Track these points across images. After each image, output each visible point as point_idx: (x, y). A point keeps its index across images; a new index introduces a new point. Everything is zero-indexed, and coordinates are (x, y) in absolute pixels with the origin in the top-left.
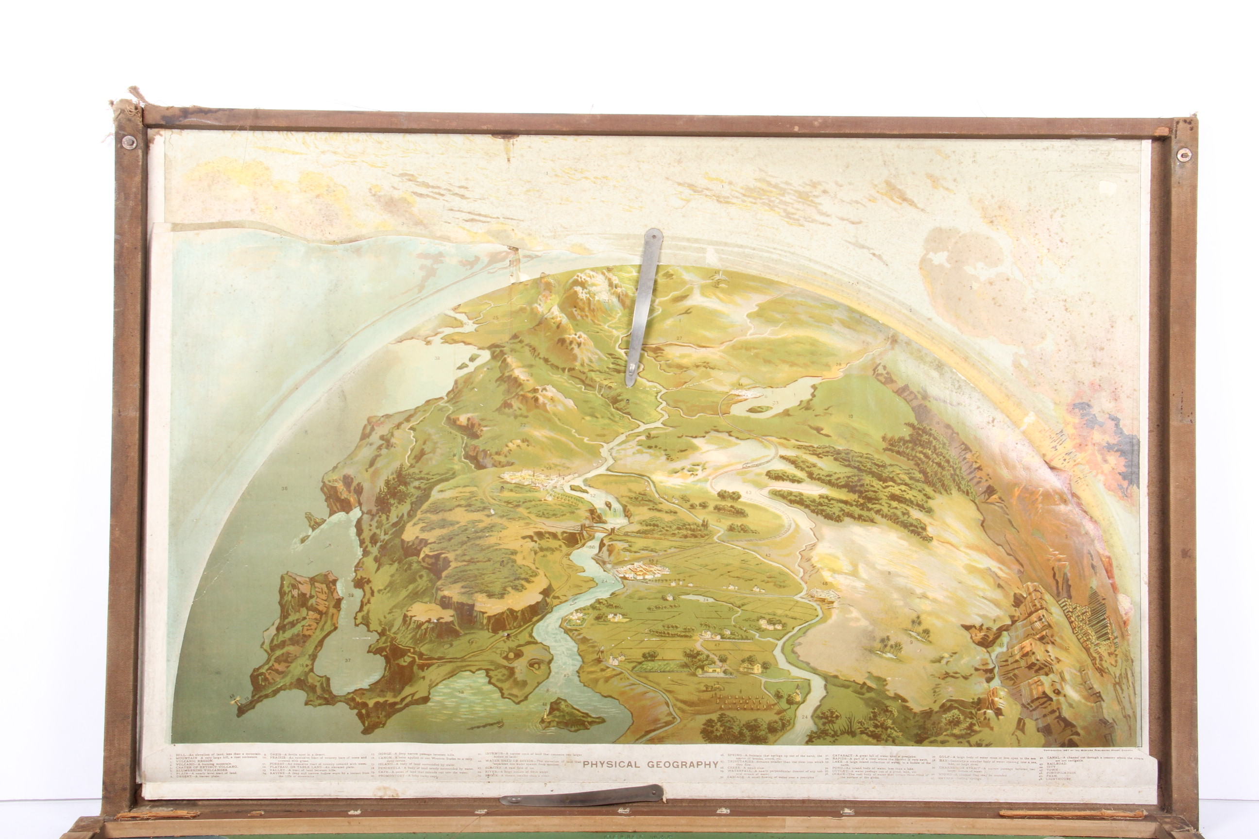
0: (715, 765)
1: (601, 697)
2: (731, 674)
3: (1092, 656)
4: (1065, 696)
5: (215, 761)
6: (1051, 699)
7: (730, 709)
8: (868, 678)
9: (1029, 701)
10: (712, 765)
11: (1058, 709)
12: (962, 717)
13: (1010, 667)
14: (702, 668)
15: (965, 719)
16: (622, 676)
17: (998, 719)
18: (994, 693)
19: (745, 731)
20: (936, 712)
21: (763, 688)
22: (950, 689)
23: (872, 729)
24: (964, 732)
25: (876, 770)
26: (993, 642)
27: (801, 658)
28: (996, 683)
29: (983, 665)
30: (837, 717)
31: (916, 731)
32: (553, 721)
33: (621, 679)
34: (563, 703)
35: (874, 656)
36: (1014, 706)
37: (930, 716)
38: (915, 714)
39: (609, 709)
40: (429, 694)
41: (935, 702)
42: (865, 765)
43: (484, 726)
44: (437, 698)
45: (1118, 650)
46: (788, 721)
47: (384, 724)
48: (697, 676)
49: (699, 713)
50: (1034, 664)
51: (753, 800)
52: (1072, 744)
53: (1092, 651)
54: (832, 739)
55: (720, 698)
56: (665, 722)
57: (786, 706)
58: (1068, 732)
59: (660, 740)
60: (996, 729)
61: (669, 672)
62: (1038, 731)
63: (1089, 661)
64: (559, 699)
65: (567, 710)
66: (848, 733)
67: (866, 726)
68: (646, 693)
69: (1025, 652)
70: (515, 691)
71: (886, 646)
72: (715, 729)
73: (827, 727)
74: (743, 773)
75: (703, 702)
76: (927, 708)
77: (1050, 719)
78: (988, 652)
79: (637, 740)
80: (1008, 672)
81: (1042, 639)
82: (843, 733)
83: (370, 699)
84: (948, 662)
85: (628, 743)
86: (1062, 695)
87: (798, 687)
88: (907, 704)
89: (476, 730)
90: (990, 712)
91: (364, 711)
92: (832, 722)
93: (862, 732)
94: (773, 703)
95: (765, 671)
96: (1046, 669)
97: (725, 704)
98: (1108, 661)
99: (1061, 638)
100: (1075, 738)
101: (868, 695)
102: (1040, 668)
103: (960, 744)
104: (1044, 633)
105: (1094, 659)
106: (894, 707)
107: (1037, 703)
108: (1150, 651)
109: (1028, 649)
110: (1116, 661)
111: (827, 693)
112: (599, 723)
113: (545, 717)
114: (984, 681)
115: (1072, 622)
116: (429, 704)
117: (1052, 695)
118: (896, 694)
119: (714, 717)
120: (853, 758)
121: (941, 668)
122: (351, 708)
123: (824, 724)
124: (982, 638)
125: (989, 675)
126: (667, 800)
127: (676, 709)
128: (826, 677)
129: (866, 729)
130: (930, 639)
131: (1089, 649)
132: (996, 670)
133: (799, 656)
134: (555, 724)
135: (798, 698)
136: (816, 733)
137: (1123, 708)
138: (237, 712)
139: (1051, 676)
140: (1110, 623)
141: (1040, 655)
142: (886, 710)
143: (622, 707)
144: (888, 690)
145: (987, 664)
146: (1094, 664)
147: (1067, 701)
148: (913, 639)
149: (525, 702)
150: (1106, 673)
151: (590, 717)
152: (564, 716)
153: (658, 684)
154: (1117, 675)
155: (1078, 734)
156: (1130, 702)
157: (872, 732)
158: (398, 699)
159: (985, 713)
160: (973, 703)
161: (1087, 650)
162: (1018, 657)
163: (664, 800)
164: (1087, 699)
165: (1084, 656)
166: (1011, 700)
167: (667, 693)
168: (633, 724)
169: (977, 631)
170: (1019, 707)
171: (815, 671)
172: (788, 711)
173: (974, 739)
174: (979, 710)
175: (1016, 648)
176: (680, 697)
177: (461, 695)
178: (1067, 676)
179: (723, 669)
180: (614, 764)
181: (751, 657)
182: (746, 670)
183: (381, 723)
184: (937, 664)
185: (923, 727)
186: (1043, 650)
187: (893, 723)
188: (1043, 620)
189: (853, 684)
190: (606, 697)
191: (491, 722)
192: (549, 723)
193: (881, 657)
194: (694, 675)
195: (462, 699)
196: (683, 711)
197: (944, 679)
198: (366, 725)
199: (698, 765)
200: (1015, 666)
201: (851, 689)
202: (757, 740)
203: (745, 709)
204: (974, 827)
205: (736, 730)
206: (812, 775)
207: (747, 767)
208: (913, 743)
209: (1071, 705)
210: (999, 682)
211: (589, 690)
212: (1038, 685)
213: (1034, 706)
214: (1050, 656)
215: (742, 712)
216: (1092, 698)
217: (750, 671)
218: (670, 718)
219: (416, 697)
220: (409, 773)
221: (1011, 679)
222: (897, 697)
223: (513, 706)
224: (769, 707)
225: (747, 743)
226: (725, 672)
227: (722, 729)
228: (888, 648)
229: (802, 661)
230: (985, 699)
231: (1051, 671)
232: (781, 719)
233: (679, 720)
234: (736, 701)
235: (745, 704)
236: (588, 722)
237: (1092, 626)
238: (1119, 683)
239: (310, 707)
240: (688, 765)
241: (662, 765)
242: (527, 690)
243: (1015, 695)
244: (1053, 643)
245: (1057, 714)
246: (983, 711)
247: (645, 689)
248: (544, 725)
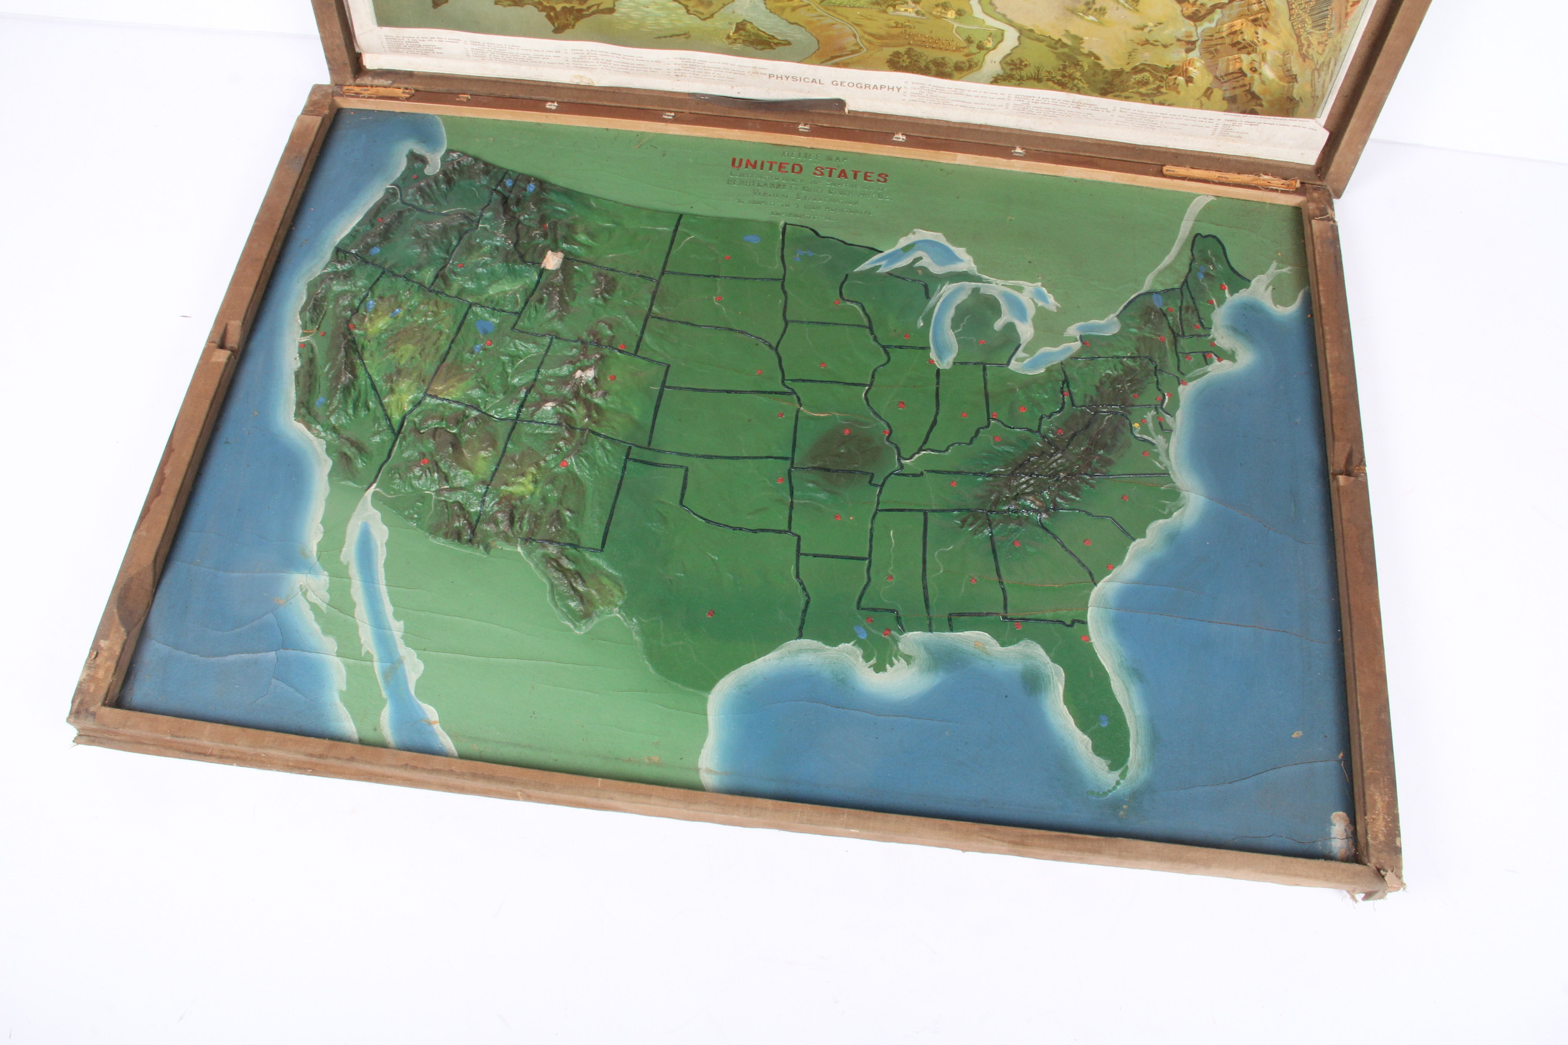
0: (899, 89)
1: (787, 23)
2: (923, 15)
3: (1301, 43)
4: (1260, 74)
5: (422, 43)
6: (1245, 75)
7: (918, 45)
8: (1064, 35)
9: (1223, 74)
10: (896, 89)
11: (1250, 84)
12: (1151, 79)
13: (1213, 43)
14: (894, 7)
15: (1154, 82)
16: (809, 7)
17: (1187, 85)
18: (1190, 63)
19: (931, 65)
20: (1127, 73)
21: (954, 31)
22: (1147, 54)
23: (1059, 78)
24: (1150, 92)
25: (1056, 110)
26: (1203, 18)
27: (998, 10)
28: (1195, 54)
29: (1187, 37)
30: (1026, 65)
31: (1102, 85)
32: (739, 39)
33: (809, 10)
34: (749, 24)
35: (1075, 17)
36: (1207, 77)
37: (1120, 75)
38: (1106, 71)
39: (796, 34)
40: (614, 6)
41: (1128, 64)
42: (1046, 106)
43: (671, 36)
44: (623, 10)
45: (1330, 40)
46: (976, 64)
47: (573, 26)
48: (887, 13)
49: (887, 45)
50: (1238, 43)
51: (932, 120)
52: (1253, 112)
53: (1302, 38)
54: (1017, 83)
55: (909, 35)
56: (852, 51)
57: (977, 51)
58: (1253, 103)
59: (846, 65)
60: (1182, 93)
61: (859, 7)
62: (1224, 99)
63: (1296, 47)
64: (744, 20)
65: (753, 31)
66: (1034, 79)
67: (1054, 75)
68: (833, 24)
69: (1233, 30)
70: (701, 9)
71: (1089, 9)
72: (901, 60)
73: (1014, 72)
74: (925, 99)
75: (892, 37)
76: (1119, 68)
77: (1238, 92)
78: (1195, 25)
79: (822, 62)
80: (1211, 46)
81: (1255, 21)
82: (1029, 78)
83: (557, 4)
84: (1151, 31)
85: (813, 64)
86: (1258, 72)
87: (990, 35)
88: (1099, 62)
89: (663, 39)
90: (1181, 79)
91: (552, 14)
92: (1021, 69)
93: (1048, 80)
94: (963, 46)
95: (958, 17)
96: (1250, 49)
97: (914, 39)
98: (1315, 50)
99: (1276, 23)
100: (1258, 108)
101: (1061, 50)
102: (1244, 47)
103: (1143, 101)
104: (1259, 16)
105: (1301, 46)
106: (1086, 63)
107: (1230, 77)
108: (1363, 37)
109: (1237, 28)
110: (1323, 51)
111: (1020, 44)
112: (785, 45)
113: (731, 34)
114: (1184, 51)
115: (1293, 9)
116: (615, 14)
117: (1249, 73)
118: (1090, 52)
119: (902, 50)
120: (1035, 99)
121: (1143, 35)
122: (539, 11)
123: (1012, 70)
124: (1193, 13)
125: (1190, 46)
126: (849, 111)
127: (863, 41)
128: (1021, 31)
129: (1053, 77)
130: (1138, 8)
131: (1301, 35)
132: (1198, 43)
133: (996, 8)
134: (741, 41)
135: (989, 45)
136: (1002, 76)
137: (1315, 90)
138: (432, 4)
139: (1253, 56)
140: (1331, 15)
141: (1248, 36)
142: (1077, 64)
143: (809, 34)
144: (1083, 48)
145: (1191, 36)
146: (1300, 50)
147: (1260, 79)
148: (1120, 6)
149: (711, 20)
150: (1309, 59)
151: (776, 39)
152: (749, 36)
153: (847, 18)
154: (1320, 62)
155: (1261, 105)
156: (1323, 86)
157: (1058, 80)
158: (584, 7)
159: (1176, 79)
160: (1166, 68)
161: (1298, 37)
162: (1224, 34)
163: (846, 111)
164: (1281, 79)
165: (1293, 42)
166: (1205, 71)
167: (856, 27)
168: (818, 49)
169: (1189, 6)
170: (1211, 78)
171: (1010, 23)
172: (977, 55)
173: (1157, 99)
174: (1171, 75)
175: (1225, 25)
176: (868, 30)
177: (645, 9)
178: (1269, 58)
179: (916, 10)
180: (799, 79)
181: (945, 3)
182: (939, 14)
183: (570, 24)
184: (1139, 32)
185: (1110, 84)
186: (1253, 30)
187: (1081, 76)
188: (1262, 3)
189: (1048, 39)
190: (792, 24)
191: (677, 33)
192: (735, 40)
193: (1082, 18)
194: (885, 12)
195: (647, 13)
196: (870, 43)
197: (1142, 45)
198: (556, 25)
199: (881, 88)
200: (1220, 41)
201: (1045, 43)
202: (942, 74)
203: (934, 48)
204: (1134, 180)
205: (923, 64)
206: (993, 107)
207: (929, 95)
208: (1097, 94)
209: (1263, 83)
210: (1198, 54)
211: (777, 16)
212: (1237, 62)
213: (1226, 79)
214: (1258, 38)
215: (930, 49)
216: (1287, 79)
217: (943, 15)
218: (857, 48)
219: (601, 7)
220: (602, 67)
221: (1211, 53)
222: (1091, 54)
223: (699, 21)
224: (958, 49)
225: (932, 76)
226: (917, 13)
227: (908, 60)
228: (1091, 11)
229: (999, 13)
230: (1179, 67)
231: (1254, 51)
232: (969, 61)
233: (865, 50)
234: (927, 40)
235: (935, 44)
236: (774, 43)
237: (1311, 15)
238: (1318, 70)
239: (499, 7)
240: (872, 87)
241: (846, 84)
242: (712, 9)
243: (1211, 67)
244: (1265, 26)
245: (1247, 88)
246: (1174, 77)
247: (833, 22)
248: (730, 41)
